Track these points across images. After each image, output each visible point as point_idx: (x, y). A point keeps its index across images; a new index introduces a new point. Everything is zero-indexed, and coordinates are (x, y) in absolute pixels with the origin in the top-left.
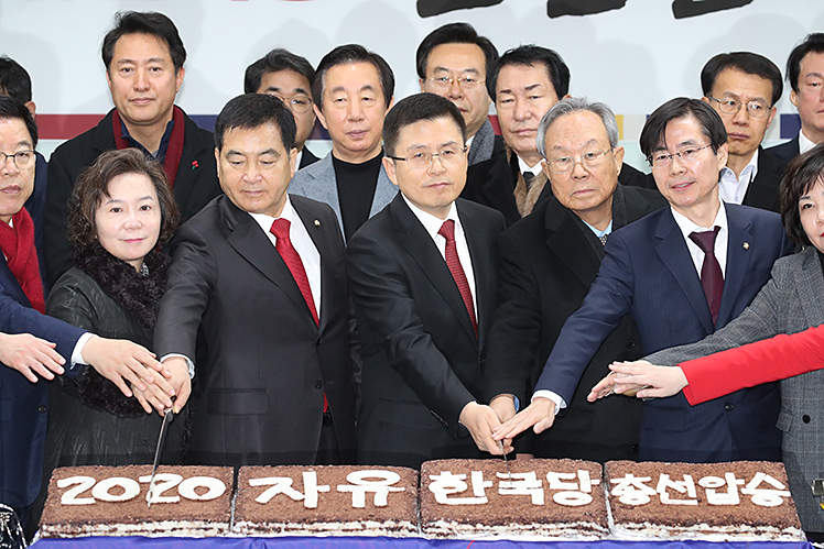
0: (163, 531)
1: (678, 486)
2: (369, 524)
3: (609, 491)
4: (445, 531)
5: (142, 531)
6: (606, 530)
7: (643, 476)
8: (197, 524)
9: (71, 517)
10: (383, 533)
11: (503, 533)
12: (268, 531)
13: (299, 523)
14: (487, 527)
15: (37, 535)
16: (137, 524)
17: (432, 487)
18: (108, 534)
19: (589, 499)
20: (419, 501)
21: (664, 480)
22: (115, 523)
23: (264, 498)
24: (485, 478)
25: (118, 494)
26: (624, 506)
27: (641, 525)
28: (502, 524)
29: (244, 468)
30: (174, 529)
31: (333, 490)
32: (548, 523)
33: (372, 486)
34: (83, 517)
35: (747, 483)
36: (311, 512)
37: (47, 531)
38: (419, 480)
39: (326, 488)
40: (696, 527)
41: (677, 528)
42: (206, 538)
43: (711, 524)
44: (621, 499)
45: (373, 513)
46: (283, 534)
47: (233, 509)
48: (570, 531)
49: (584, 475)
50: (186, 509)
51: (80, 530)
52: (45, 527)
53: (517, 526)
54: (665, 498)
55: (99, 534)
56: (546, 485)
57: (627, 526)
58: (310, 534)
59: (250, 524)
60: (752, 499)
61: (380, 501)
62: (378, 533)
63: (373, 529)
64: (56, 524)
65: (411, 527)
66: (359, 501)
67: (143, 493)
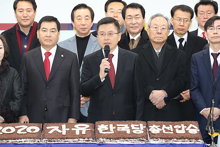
0: (22, 142)
1: (168, 128)
2: (81, 139)
3: (148, 130)
4: (102, 141)
5: (16, 142)
6: (147, 141)
7: (158, 125)
8: (32, 140)
10: (85, 142)
11: (119, 142)
12: (52, 141)
13: (61, 139)
14: (114, 140)
16: (14, 140)
17: (98, 129)
18: (6, 143)
19: (143, 132)
20: (95, 133)
21: (164, 127)
22: (8, 140)
23: (51, 132)
24: (113, 126)
25: (9, 131)
26: (153, 134)
27: (157, 139)
28: (118, 139)
30: (25, 141)
31: (70, 130)
32: (131, 139)
33: (81, 129)
35: (187, 127)
36: (64, 136)
38: (95, 127)
39: (68, 129)
40: (173, 140)
41: (167, 140)
42: (34, 144)
43: (177, 139)
44: (152, 132)
45: (81, 136)
46: (56, 142)
47: (42, 135)
48: (137, 141)
49: (141, 125)
50: (29, 135)
53: (122, 140)
54: (164, 132)
55: (4, 143)
56: (131, 128)
57: (153, 139)
58: (64, 142)
59: (47, 139)
60: (189, 132)
61: (84, 133)
63: (82, 141)
65: (92, 140)
66: (78, 133)
67: (16, 131)
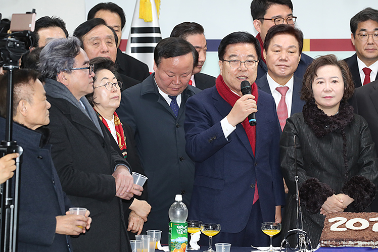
5: (370, 245)
9: (335, 237)
15: (319, 245)
16: (367, 241)
18: (353, 246)
22: (357, 241)
25: (358, 226)
34: (341, 237)
37: (323, 244)
51: (340, 243)
52: (322, 242)
55: (349, 246)
64: (328, 240)
67: (371, 226)
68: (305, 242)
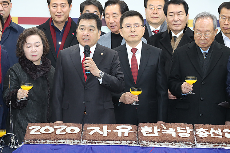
0: (61, 143)
1: (216, 132)
2: (123, 142)
3: (195, 133)
4: (146, 144)
5: (54, 143)
6: (194, 145)
7: (206, 129)
8: (71, 141)
9: (33, 138)
10: (127, 144)
11: (163, 145)
12: (92, 143)
13: (102, 141)
14: (158, 143)
15: (23, 143)
16: (53, 140)
17: (142, 131)
18: (44, 143)
19: (189, 135)
20: (138, 135)
21: (212, 130)
22: (47, 140)
23: (91, 133)
24: (158, 129)
25: (47, 131)
26: (200, 138)
27: (205, 144)
28: (163, 143)
29: (85, 124)
30: (64, 142)
31: (112, 131)
32: (177, 142)
33: (124, 130)
34: (37, 138)
36: (105, 138)
37: (26, 142)
38: (138, 129)
39: (110, 131)
40: (222, 144)
41: (216, 145)
42: (74, 145)
43: (226, 143)
44: (199, 136)
45: (124, 138)
46: (97, 144)
47: (82, 136)
48: (183, 145)
49: (188, 128)
50: (67, 136)
51: (36, 142)
52: (25, 141)
53: (167, 143)
54: (212, 135)
55: (42, 143)
56: (176, 131)
57: (201, 144)
58: (105, 144)
59: (87, 141)
61: (126, 134)
62: (125, 144)
63: (124, 143)
64: (29, 140)
65: (135, 143)
66: (120, 135)
67: (55, 131)
68: (14, 141)
